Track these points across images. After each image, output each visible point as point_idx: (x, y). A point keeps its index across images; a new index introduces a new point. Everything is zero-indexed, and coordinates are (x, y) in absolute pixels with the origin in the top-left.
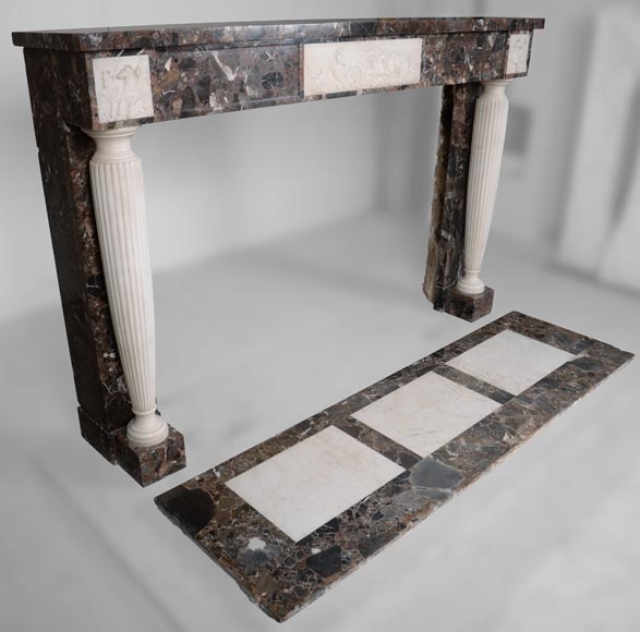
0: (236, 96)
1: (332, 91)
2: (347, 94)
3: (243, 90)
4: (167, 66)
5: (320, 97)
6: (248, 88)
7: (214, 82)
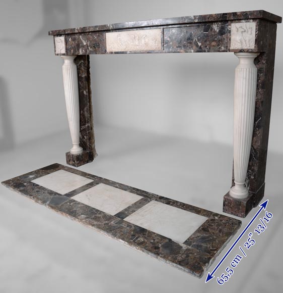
0: (86, 50)
1: (117, 51)
2: (122, 53)
3: (88, 48)
4: (70, 40)
5: (112, 53)
6: (89, 48)
7: (80, 45)
